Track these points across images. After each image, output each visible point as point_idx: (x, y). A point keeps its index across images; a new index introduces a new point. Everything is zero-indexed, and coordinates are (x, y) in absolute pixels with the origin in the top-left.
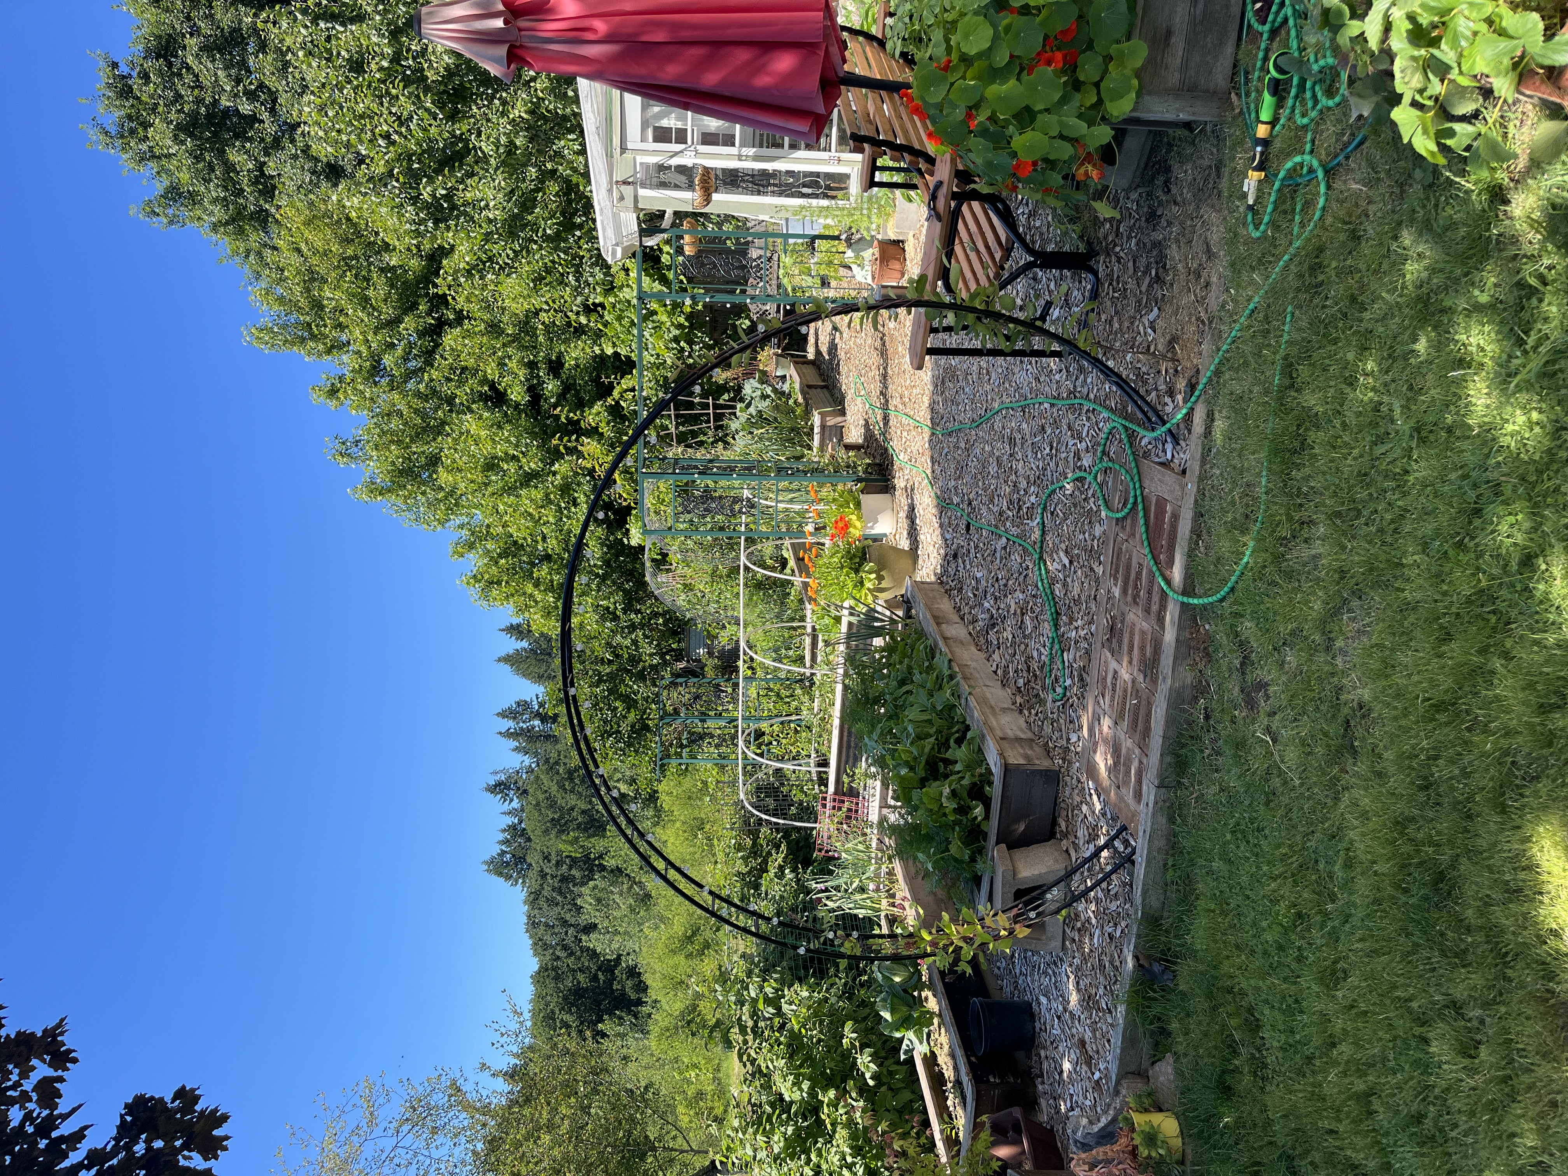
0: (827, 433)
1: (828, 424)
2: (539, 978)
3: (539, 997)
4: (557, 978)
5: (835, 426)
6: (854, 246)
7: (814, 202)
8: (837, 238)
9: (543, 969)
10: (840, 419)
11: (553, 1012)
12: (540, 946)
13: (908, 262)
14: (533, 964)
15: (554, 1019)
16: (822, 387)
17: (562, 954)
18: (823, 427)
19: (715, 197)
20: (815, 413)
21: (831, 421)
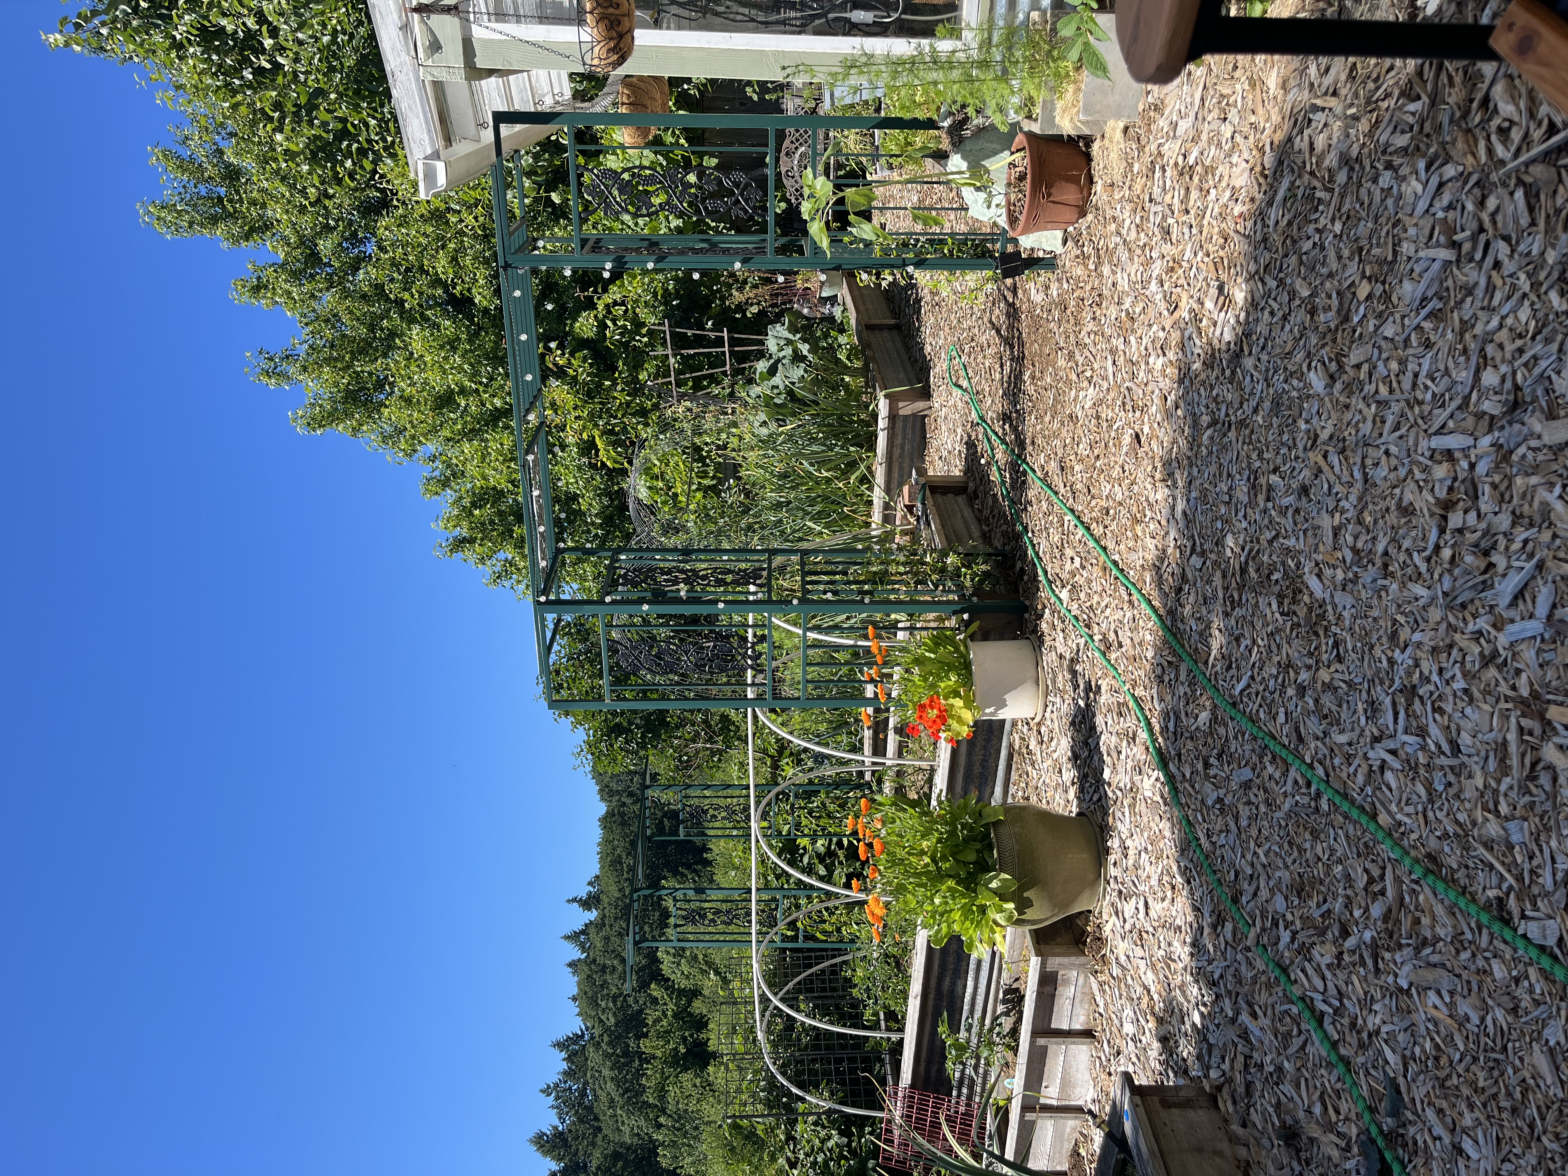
0: (899, 425)
1: (902, 412)
2: (606, 821)
3: (606, 841)
4: (623, 824)
5: (914, 415)
6: (967, 145)
7: (879, 45)
8: (930, 124)
9: (609, 815)
10: (920, 405)
11: (619, 856)
12: (607, 792)
13: (1098, 187)
14: (602, 809)
15: (621, 863)
16: (890, 328)
17: (629, 801)
18: (893, 417)
19: (643, 37)
20: (881, 395)
21: (906, 409)
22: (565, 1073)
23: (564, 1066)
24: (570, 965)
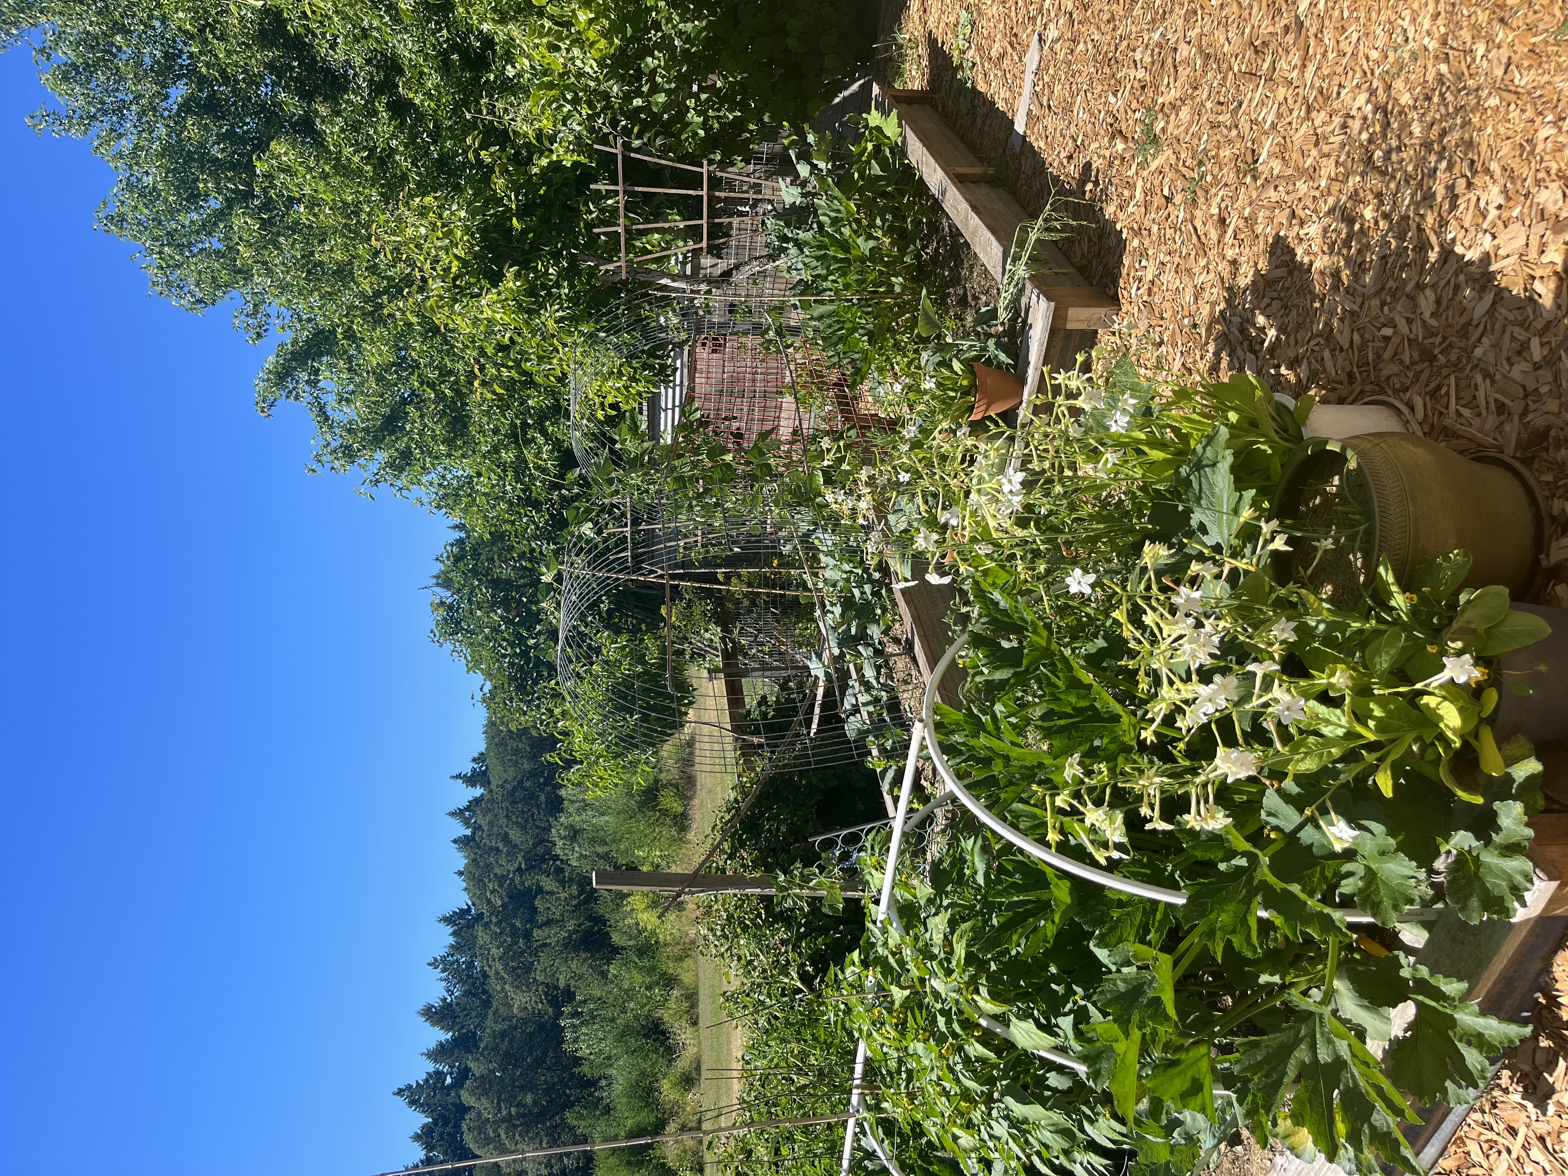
22: (452, 946)
23: (451, 940)
24: (455, 841)
